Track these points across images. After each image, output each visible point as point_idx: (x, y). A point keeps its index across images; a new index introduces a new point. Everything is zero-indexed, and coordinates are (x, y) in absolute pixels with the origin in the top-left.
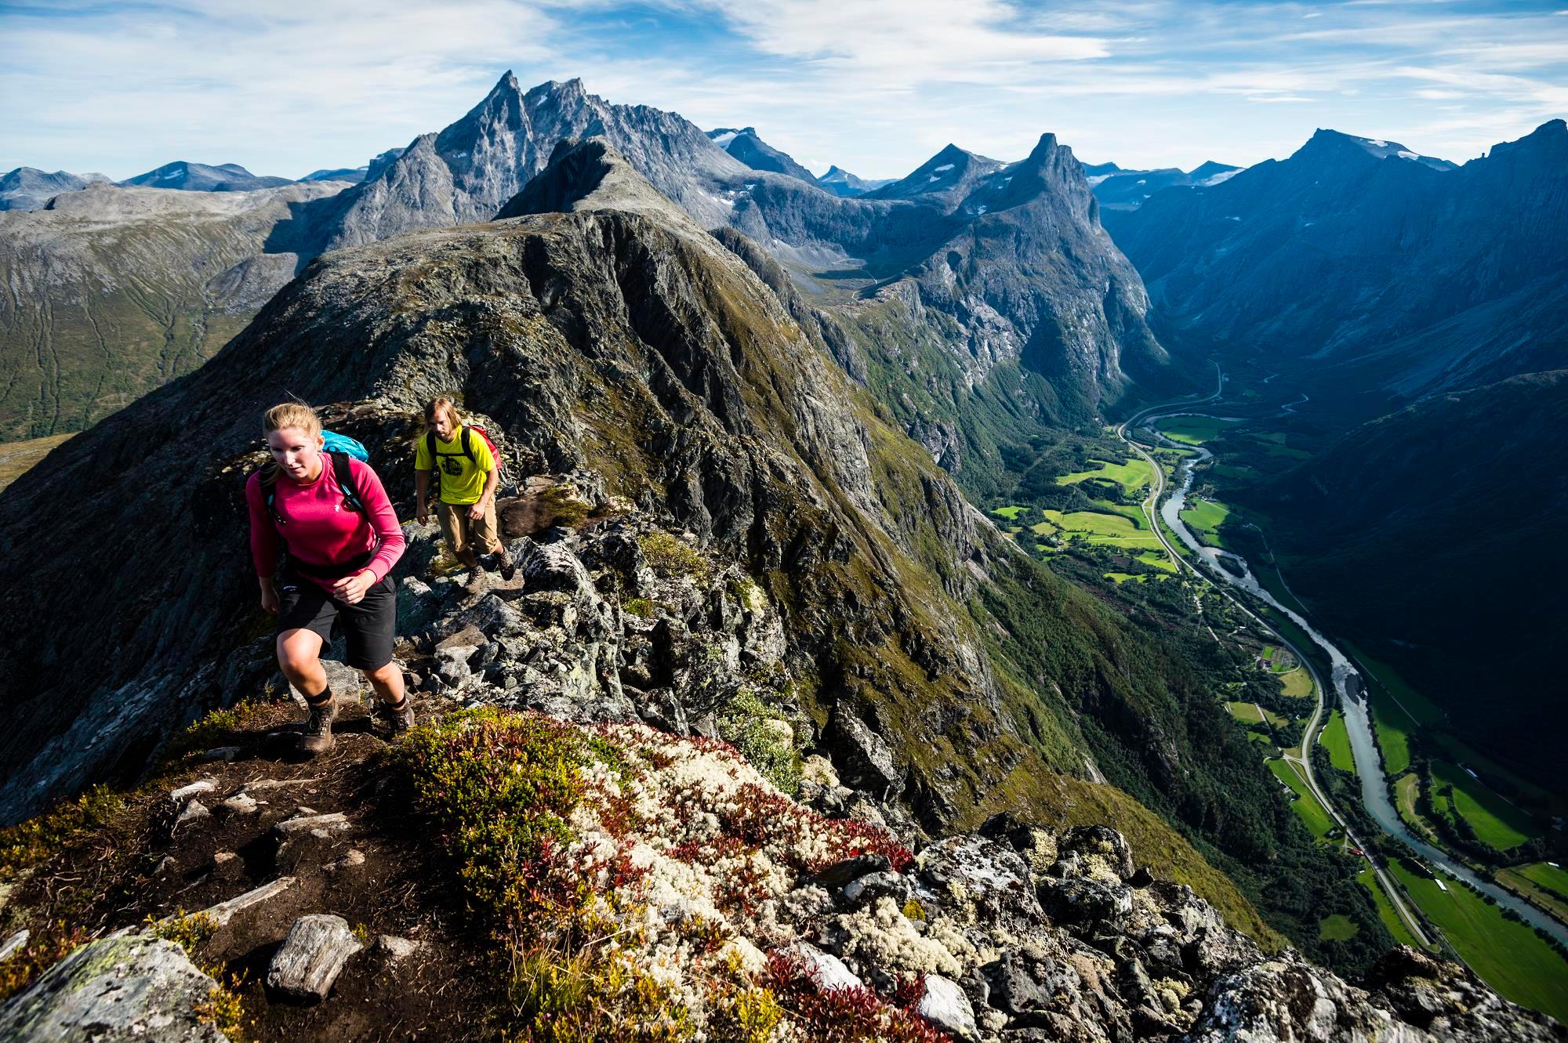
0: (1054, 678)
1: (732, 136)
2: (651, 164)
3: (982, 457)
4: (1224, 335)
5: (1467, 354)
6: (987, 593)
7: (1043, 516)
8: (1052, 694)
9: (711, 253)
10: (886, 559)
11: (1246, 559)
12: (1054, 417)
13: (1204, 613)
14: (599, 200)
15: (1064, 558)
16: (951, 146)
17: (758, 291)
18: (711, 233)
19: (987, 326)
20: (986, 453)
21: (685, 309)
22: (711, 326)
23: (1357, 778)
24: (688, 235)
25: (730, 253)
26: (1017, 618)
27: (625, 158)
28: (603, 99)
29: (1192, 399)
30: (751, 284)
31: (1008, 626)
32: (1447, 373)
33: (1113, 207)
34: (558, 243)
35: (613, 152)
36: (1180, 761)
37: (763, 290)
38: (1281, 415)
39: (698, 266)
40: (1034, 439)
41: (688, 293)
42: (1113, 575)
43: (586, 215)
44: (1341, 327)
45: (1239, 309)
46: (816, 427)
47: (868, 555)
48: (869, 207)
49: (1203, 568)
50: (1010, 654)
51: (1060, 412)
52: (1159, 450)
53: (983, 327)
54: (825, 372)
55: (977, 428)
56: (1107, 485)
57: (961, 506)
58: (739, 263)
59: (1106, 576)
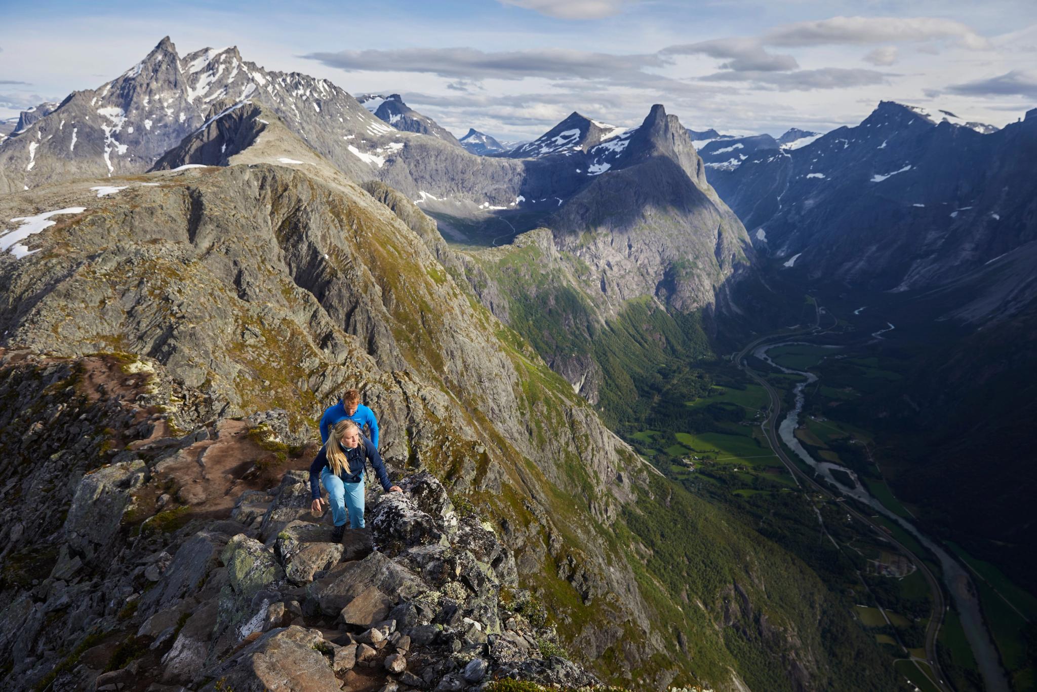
0: (697, 594)
1: (379, 101)
2: (305, 125)
3: (617, 386)
4: (818, 274)
5: (1023, 285)
6: (630, 514)
7: (674, 438)
8: (696, 609)
9: (362, 203)
10: (534, 486)
11: (856, 471)
12: (679, 348)
13: (824, 522)
14: (255, 156)
15: (696, 478)
16: (575, 113)
17: (406, 238)
18: (363, 186)
19: (615, 269)
20: (620, 382)
21: (337, 255)
22: (362, 269)
23: (979, 675)
24: (339, 187)
25: (379, 203)
26: (659, 537)
27: (279, 119)
28: (259, 66)
29: (795, 330)
30: (399, 232)
31: (651, 544)
32: (1009, 302)
33: (716, 165)
34: (214, 193)
35: (269, 113)
36: (818, 668)
37: (411, 237)
38: (871, 342)
39: (350, 213)
40: (663, 368)
41: (341, 239)
42: (740, 492)
43: (243, 168)
44: (915, 265)
45: (828, 252)
46: (464, 362)
47: (518, 483)
48: (506, 164)
49: (820, 480)
50: (654, 571)
51: (684, 343)
52: (772, 375)
53: (612, 269)
54: (471, 311)
55: (611, 359)
56: (729, 408)
57: (601, 433)
58: (388, 212)
59: (735, 493)
